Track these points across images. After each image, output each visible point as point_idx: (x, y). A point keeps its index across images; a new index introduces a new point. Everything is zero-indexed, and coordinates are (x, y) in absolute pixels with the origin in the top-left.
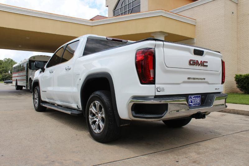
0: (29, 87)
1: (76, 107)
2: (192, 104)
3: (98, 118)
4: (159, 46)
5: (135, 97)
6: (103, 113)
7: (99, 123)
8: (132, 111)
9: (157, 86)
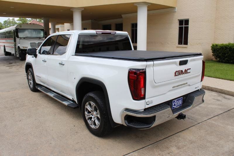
0: (18, 54)
1: (72, 99)
2: (175, 106)
3: (94, 115)
4: (149, 66)
5: (127, 110)
6: (98, 113)
7: (95, 120)
8: (125, 120)
9: (147, 100)
